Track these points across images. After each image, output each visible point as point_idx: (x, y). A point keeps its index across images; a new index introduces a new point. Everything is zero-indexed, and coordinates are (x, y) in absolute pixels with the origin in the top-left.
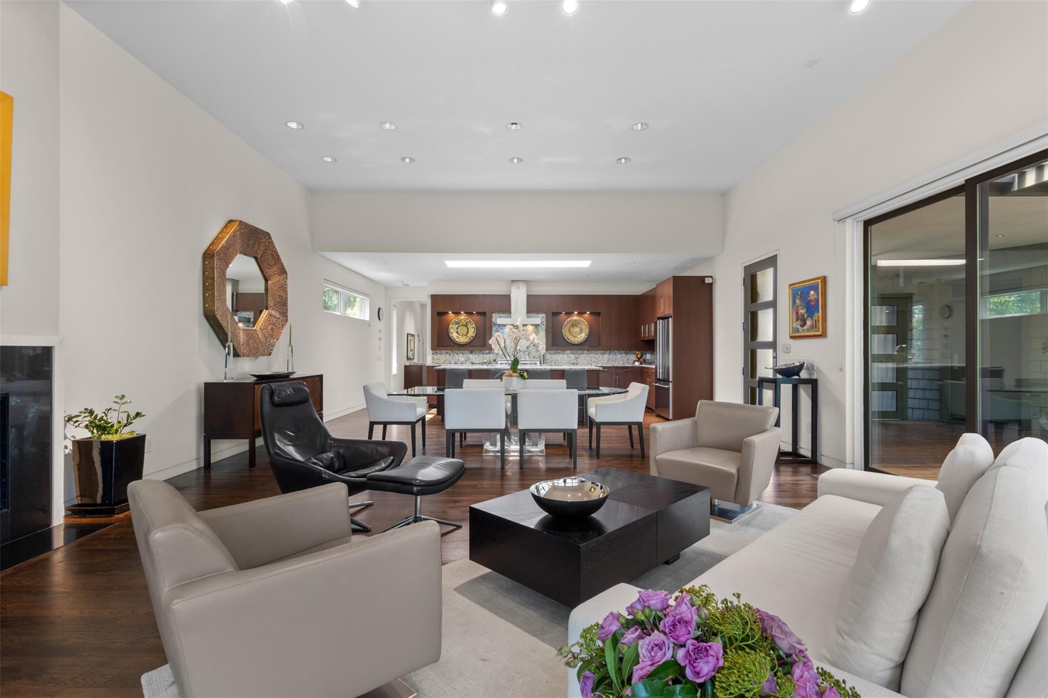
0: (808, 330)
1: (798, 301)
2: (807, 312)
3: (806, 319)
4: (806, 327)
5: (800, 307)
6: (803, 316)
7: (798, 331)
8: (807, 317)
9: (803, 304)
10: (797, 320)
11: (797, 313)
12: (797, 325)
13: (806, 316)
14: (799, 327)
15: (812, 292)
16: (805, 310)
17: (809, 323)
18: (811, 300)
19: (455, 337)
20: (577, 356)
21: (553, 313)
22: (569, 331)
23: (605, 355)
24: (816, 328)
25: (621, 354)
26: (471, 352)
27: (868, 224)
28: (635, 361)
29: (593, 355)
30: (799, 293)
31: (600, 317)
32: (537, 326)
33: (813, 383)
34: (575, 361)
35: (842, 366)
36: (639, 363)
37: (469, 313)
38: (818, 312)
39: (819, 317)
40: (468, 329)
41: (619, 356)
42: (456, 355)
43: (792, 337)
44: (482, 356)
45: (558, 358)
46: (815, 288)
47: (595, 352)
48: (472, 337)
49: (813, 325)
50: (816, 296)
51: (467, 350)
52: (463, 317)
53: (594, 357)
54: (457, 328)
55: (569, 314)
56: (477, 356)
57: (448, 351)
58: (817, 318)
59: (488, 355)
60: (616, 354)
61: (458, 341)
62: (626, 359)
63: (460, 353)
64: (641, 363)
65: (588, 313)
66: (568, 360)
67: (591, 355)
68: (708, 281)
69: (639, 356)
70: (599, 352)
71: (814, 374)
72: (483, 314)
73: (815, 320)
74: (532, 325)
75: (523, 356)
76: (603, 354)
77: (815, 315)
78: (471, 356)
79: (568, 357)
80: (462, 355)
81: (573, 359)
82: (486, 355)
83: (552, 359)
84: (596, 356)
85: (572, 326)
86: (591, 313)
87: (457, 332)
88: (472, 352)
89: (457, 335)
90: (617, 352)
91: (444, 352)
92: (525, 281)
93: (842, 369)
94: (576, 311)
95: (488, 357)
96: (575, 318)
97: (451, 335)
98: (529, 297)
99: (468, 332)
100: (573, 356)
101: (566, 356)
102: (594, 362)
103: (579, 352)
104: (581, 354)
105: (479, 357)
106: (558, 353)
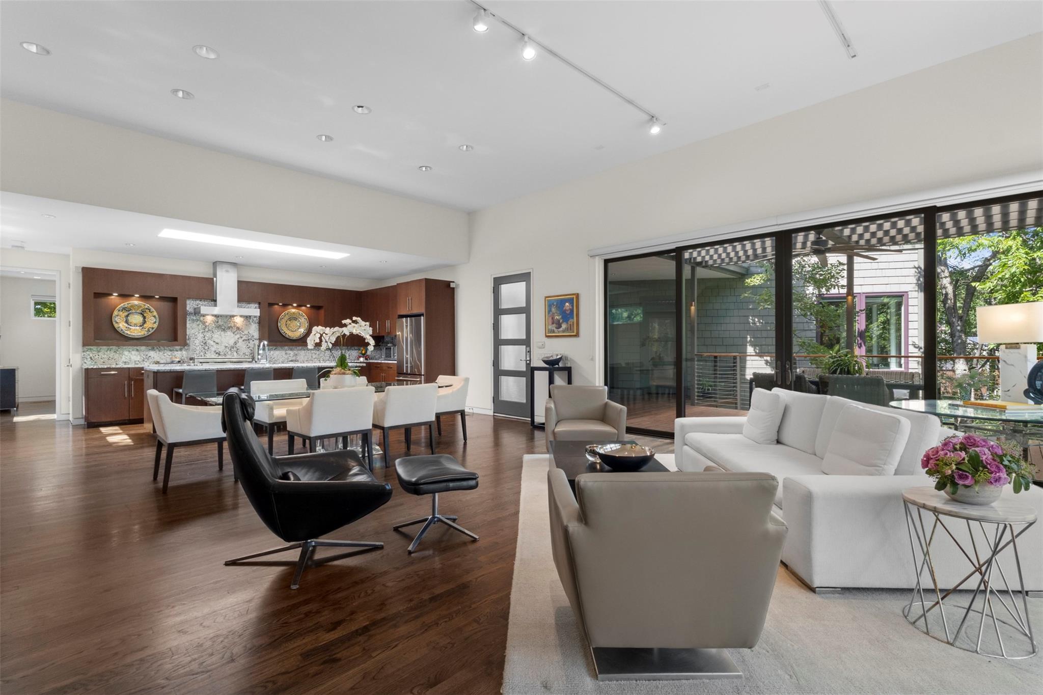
0: (563, 331)
1: (553, 310)
2: (562, 318)
3: (561, 323)
4: (561, 329)
5: (556, 314)
6: (559, 321)
7: (554, 332)
8: (563, 322)
9: (558, 312)
10: (553, 323)
11: (553, 318)
12: (553, 327)
13: (561, 321)
14: (555, 329)
15: (567, 304)
16: (560, 317)
17: (564, 326)
18: (566, 310)
19: (124, 329)
20: (296, 352)
21: (269, 304)
22: (286, 324)
24: (570, 329)
27: (607, 262)
28: (360, 357)
30: (555, 303)
31: (322, 312)
32: (247, 318)
33: (569, 370)
34: (294, 358)
35: (593, 356)
36: (364, 358)
37: (145, 297)
38: (573, 318)
39: (573, 323)
40: (144, 318)
42: (126, 351)
43: (547, 336)
44: (169, 353)
45: (274, 355)
46: (571, 301)
48: (153, 328)
49: (568, 328)
50: (571, 307)
51: (146, 346)
52: (135, 301)
53: (316, 354)
54: (127, 316)
55: (285, 305)
56: (161, 353)
57: (111, 347)
58: (571, 323)
59: (179, 352)
61: (129, 333)
63: (133, 350)
64: (366, 359)
65: (308, 306)
66: (286, 357)
68: (452, 285)
69: (363, 352)
71: (568, 363)
72: (174, 300)
73: (570, 325)
74: (241, 316)
75: (230, 353)
77: (570, 321)
78: (152, 354)
79: (286, 353)
80: (138, 353)
81: (291, 355)
82: (176, 353)
85: (290, 319)
86: (312, 307)
87: (127, 322)
88: (153, 348)
89: (126, 325)
91: (104, 347)
92: (234, 264)
93: (593, 359)
94: (295, 303)
95: (179, 354)
96: (293, 310)
97: (116, 326)
98: (240, 283)
99: (144, 322)
100: (292, 353)
101: (284, 352)
102: (315, 359)
103: (298, 348)
104: (301, 350)
105: (165, 354)
106: (275, 349)
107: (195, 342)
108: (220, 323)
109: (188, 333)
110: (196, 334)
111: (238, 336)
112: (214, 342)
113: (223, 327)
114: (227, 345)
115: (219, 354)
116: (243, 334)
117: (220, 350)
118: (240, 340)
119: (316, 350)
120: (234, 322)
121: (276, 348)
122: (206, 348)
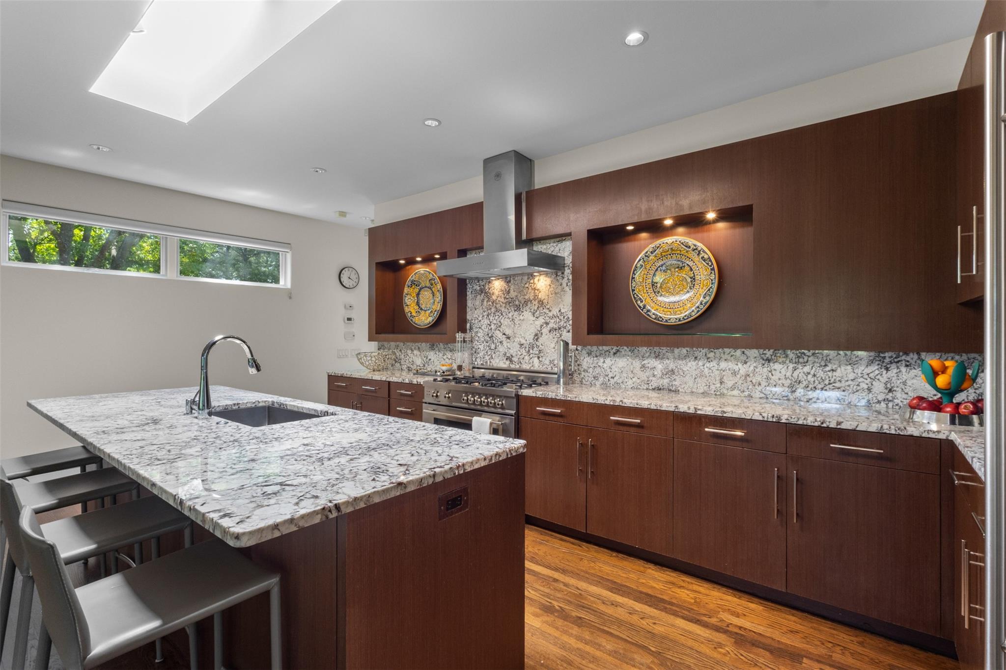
19: (413, 314)
20: (671, 364)
22: (654, 283)
23: (777, 366)
25: (851, 363)
26: (432, 347)
29: (731, 365)
32: (558, 276)
34: (665, 382)
40: (432, 294)
41: (845, 372)
42: (409, 352)
44: (449, 354)
45: (614, 368)
47: (738, 352)
48: (437, 312)
51: (426, 342)
52: (421, 269)
53: (735, 373)
54: (417, 295)
56: (441, 355)
57: (398, 343)
60: (827, 361)
61: (417, 321)
62: (878, 387)
63: (416, 349)
65: (712, 216)
66: (643, 376)
67: (723, 365)
70: (753, 353)
74: (546, 274)
75: (527, 358)
76: (769, 360)
78: (432, 355)
79: (643, 366)
80: (417, 353)
81: (658, 372)
83: (598, 370)
84: (743, 369)
85: (662, 267)
86: (722, 218)
87: (417, 304)
88: (433, 345)
89: (416, 309)
90: (832, 353)
91: (393, 344)
96: (670, 240)
97: (406, 310)
99: (432, 302)
100: (658, 366)
101: (637, 364)
102: (733, 388)
103: (676, 351)
104: (686, 357)
105: (445, 357)
106: (615, 354)
107: (479, 335)
108: (513, 294)
109: (469, 317)
110: (480, 319)
111: (541, 320)
112: (504, 334)
113: (517, 303)
114: (523, 341)
115: (511, 361)
116: (550, 314)
117: (511, 351)
118: (545, 330)
119: (737, 360)
120: (535, 289)
121: (618, 351)
122: (493, 346)
